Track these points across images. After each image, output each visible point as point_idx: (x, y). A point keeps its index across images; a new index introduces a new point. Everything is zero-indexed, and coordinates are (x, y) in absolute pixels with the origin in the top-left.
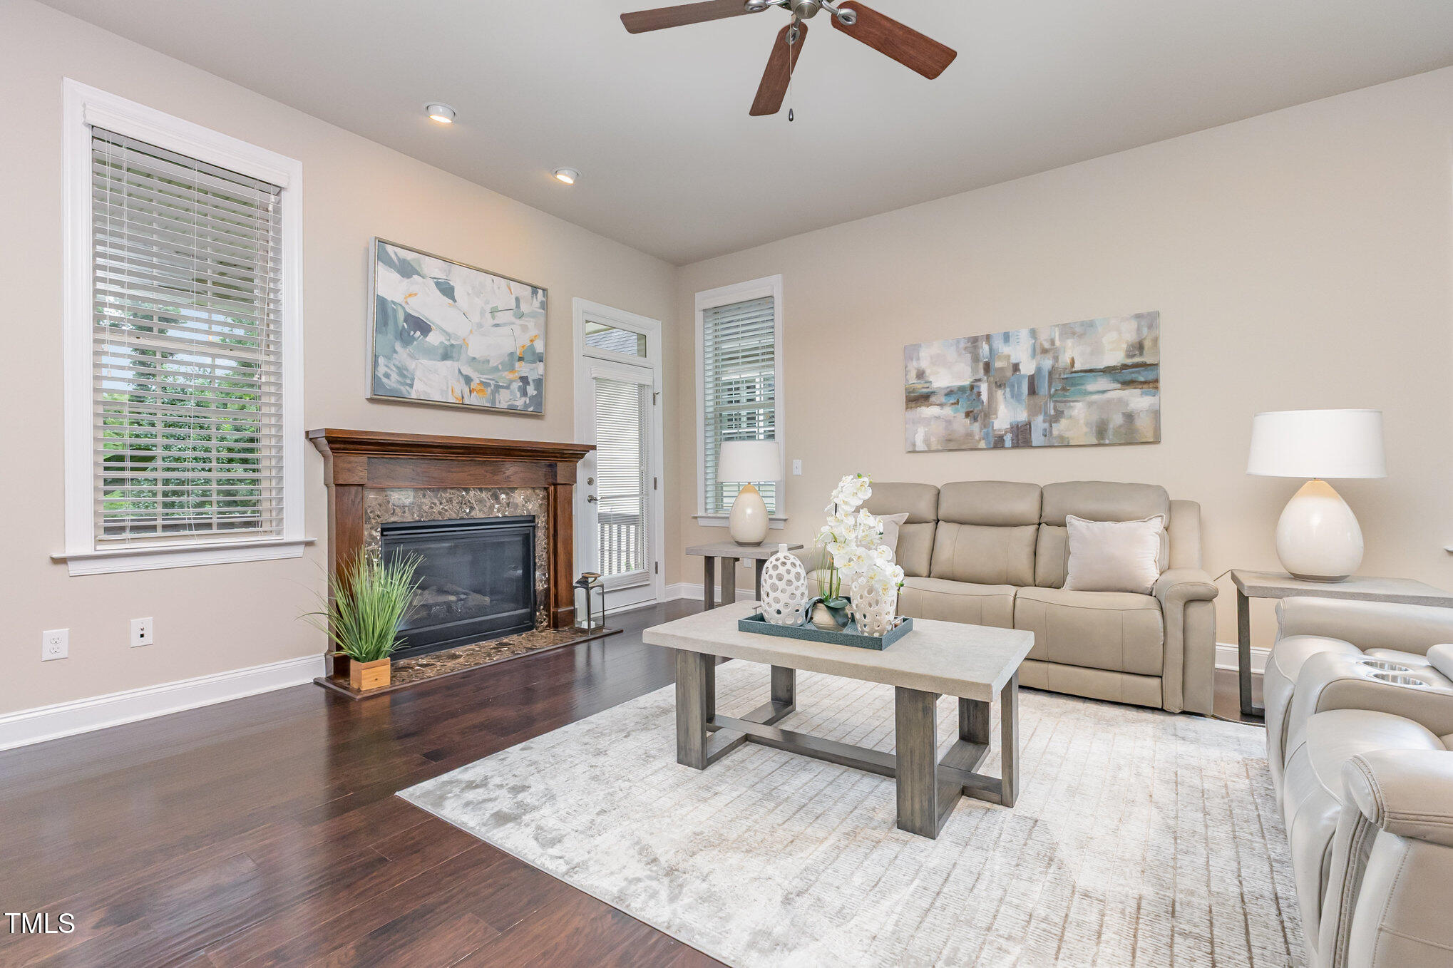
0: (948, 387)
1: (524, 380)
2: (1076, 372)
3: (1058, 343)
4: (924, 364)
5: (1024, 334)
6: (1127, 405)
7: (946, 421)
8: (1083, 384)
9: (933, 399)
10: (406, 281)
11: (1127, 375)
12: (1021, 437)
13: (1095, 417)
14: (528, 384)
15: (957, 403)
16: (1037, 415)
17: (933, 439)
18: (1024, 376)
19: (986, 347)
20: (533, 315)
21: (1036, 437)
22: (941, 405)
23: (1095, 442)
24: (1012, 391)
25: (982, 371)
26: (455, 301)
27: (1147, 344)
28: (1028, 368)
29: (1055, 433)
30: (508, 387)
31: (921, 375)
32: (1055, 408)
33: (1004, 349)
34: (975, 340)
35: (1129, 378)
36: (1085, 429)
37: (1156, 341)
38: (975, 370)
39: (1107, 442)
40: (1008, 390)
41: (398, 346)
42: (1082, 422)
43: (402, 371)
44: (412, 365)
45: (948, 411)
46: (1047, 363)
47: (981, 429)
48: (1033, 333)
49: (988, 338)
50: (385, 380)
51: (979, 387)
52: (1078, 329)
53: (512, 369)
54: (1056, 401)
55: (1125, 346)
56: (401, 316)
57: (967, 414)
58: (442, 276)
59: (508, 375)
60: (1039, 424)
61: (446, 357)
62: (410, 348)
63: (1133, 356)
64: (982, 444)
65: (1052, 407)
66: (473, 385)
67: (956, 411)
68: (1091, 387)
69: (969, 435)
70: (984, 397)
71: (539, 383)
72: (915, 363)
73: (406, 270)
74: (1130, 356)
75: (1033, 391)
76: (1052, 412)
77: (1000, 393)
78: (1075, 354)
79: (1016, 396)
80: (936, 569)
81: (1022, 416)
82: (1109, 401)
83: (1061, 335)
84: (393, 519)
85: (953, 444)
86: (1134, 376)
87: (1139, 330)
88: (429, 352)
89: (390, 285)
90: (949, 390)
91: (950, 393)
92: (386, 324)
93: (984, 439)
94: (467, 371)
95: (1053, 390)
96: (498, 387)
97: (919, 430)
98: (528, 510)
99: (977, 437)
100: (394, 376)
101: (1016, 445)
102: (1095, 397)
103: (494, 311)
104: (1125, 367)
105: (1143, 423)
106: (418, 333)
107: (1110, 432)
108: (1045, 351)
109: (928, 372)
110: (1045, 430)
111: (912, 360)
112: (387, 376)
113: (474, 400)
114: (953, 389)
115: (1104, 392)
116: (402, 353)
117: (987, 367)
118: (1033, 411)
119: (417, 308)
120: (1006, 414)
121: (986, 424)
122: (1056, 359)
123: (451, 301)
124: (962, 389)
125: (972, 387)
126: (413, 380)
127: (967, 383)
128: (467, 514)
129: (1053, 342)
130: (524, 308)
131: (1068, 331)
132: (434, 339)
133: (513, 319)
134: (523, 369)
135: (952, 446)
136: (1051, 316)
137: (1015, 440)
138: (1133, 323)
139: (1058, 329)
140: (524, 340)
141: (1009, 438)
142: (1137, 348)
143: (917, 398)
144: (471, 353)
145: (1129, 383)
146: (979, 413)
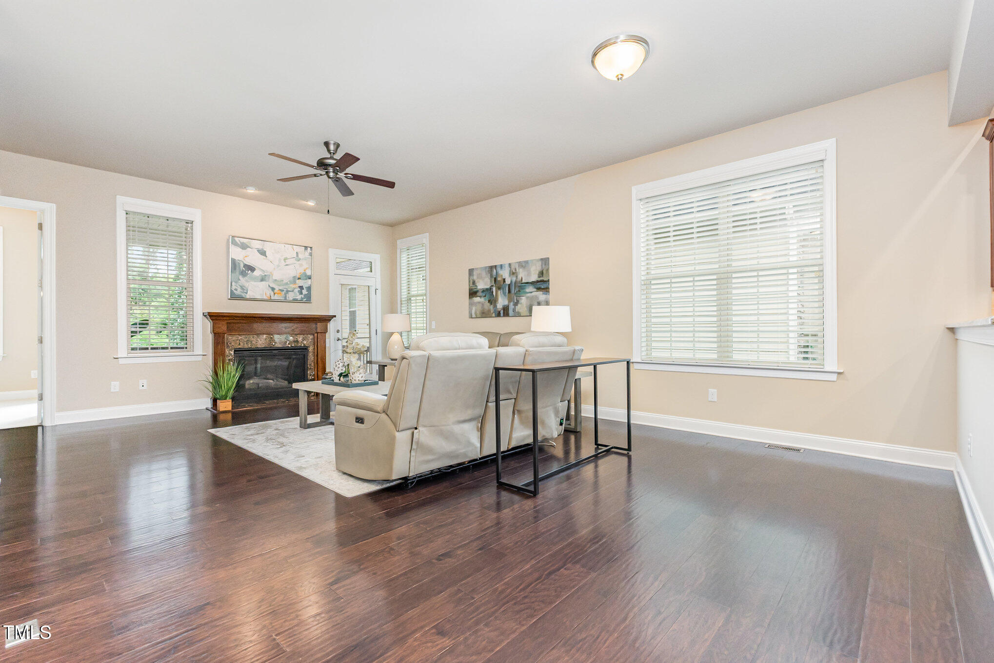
1: (301, 288)
2: (523, 283)
3: (517, 270)
4: (475, 278)
5: (507, 266)
6: (538, 298)
7: (482, 304)
8: (525, 289)
9: (478, 294)
10: (244, 251)
11: (539, 285)
12: (505, 312)
13: (529, 304)
14: (303, 289)
15: (485, 296)
16: (511, 302)
17: (478, 312)
18: (506, 285)
19: (495, 271)
20: (305, 259)
21: (511, 312)
22: (480, 297)
24: (503, 291)
25: (493, 282)
26: (266, 257)
27: (545, 272)
28: (508, 282)
29: (516, 310)
30: (293, 291)
31: (474, 283)
32: (516, 299)
33: (501, 272)
34: (491, 268)
35: (539, 286)
36: (526, 309)
37: (548, 270)
38: (491, 281)
41: (241, 277)
42: (525, 305)
43: (242, 287)
44: (246, 284)
45: (482, 300)
46: (514, 279)
47: (493, 308)
48: (510, 266)
49: (495, 267)
50: (235, 291)
51: (492, 289)
53: (295, 283)
54: (517, 296)
55: (538, 272)
56: (242, 265)
57: (489, 301)
58: (260, 247)
59: (292, 286)
60: (511, 307)
61: (262, 280)
62: (246, 278)
63: (540, 277)
64: (494, 315)
66: (275, 291)
67: (485, 300)
68: (528, 290)
69: (489, 311)
70: (494, 293)
71: (309, 289)
73: (244, 247)
74: (539, 277)
75: (509, 292)
76: (516, 301)
77: (499, 292)
78: (524, 276)
79: (504, 293)
81: (506, 303)
82: (533, 297)
83: (518, 266)
84: (240, 347)
85: (484, 314)
86: (541, 286)
87: (542, 265)
88: (255, 279)
89: (237, 253)
90: (483, 290)
92: (235, 269)
93: (494, 312)
94: (272, 285)
95: (516, 291)
96: (288, 291)
97: (473, 308)
98: (304, 344)
99: (492, 312)
100: (239, 289)
101: (504, 316)
102: (529, 295)
103: (285, 259)
104: (538, 282)
106: (250, 271)
108: (513, 274)
109: (476, 281)
110: (513, 309)
111: (471, 276)
112: (236, 290)
113: (276, 297)
115: (532, 292)
116: (243, 280)
117: (495, 280)
118: (509, 302)
119: (249, 262)
120: (502, 301)
121: (495, 306)
122: (517, 277)
123: (265, 257)
124: (487, 289)
125: (490, 289)
126: (247, 290)
127: (488, 287)
128: (274, 345)
129: (516, 270)
130: (300, 256)
131: (521, 265)
132: (257, 273)
133: (296, 262)
134: (300, 283)
135: (484, 315)
136: (515, 258)
137: (504, 313)
138: (540, 263)
139: (517, 264)
140: (301, 270)
141: (502, 312)
142: (541, 273)
143: (473, 293)
144: (274, 278)
145: (539, 289)
146: (492, 301)
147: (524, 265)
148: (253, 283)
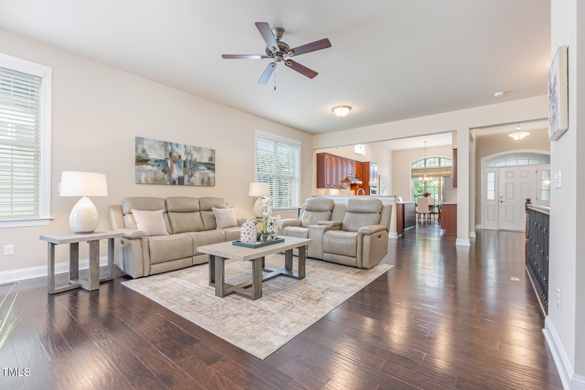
0: (155, 159)
2: (197, 162)
3: (192, 152)
4: (145, 147)
5: (183, 146)
6: (209, 175)
7: (155, 172)
8: (198, 166)
9: (149, 162)
11: (209, 166)
12: (181, 181)
13: (201, 177)
15: (159, 166)
16: (186, 174)
17: (149, 179)
18: (182, 160)
19: (170, 147)
21: (186, 182)
22: (152, 165)
23: (201, 185)
24: (179, 165)
27: (213, 158)
28: (183, 158)
29: (191, 181)
31: (144, 151)
32: (191, 173)
33: (176, 149)
34: (166, 143)
36: (199, 181)
37: (215, 158)
38: (166, 155)
39: (204, 185)
40: (177, 164)
42: (198, 178)
45: (155, 168)
46: (189, 158)
47: (168, 177)
48: (185, 146)
49: (171, 144)
51: (167, 161)
52: (197, 149)
54: (191, 171)
55: (208, 158)
57: (162, 171)
60: (186, 178)
63: (210, 161)
64: (168, 183)
65: (190, 173)
67: (159, 169)
68: (200, 168)
69: (163, 179)
70: (169, 165)
72: (141, 145)
74: (209, 161)
75: (185, 166)
76: (190, 174)
77: (174, 165)
78: (196, 156)
79: (180, 167)
80: (175, 230)
81: (182, 174)
82: (205, 173)
83: (193, 149)
85: (156, 181)
86: (210, 167)
87: (211, 154)
90: (156, 160)
91: (156, 161)
93: (169, 181)
95: (191, 167)
97: (143, 174)
99: (166, 180)
101: (179, 184)
102: (201, 171)
104: (208, 164)
105: (212, 180)
107: (205, 182)
108: (188, 153)
109: (147, 151)
110: (188, 180)
111: (140, 144)
114: (157, 160)
115: (203, 170)
117: (171, 154)
118: (185, 173)
120: (177, 173)
121: (170, 176)
122: (192, 157)
124: (161, 161)
125: (165, 161)
127: (163, 158)
129: (191, 151)
131: (195, 148)
135: (157, 182)
136: (191, 143)
137: (179, 182)
138: (210, 152)
139: (192, 147)
141: (177, 181)
142: (211, 159)
143: (141, 161)
145: (209, 169)
146: (167, 171)
147: (199, 150)
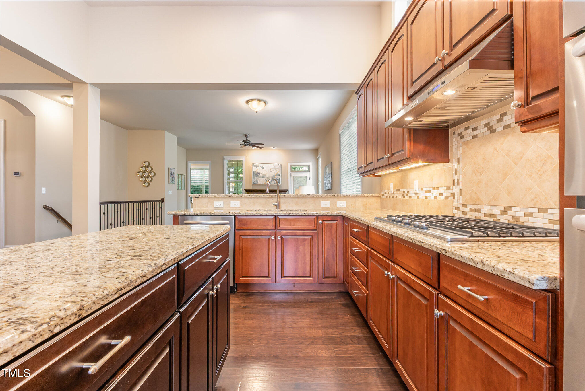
10: (257, 168)
14: (277, 180)
20: (278, 168)
30: (273, 181)
43: (256, 180)
44: (258, 179)
56: (256, 173)
58: (262, 166)
59: (273, 179)
61: (263, 177)
62: (257, 177)
66: (267, 181)
71: (279, 179)
73: (257, 166)
88: (260, 177)
89: (255, 169)
92: (254, 175)
94: (266, 179)
100: (255, 181)
103: (271, 169)
106: (259, 175)
119: (258, 171)
123: (263, 169)
126: (258, 182)
130: (276, 167)
132: (261, 175)
133: (274, 170)
134: (276, 178)
140: (276, 173)
144: (267, 176)
148: (260, 179)
